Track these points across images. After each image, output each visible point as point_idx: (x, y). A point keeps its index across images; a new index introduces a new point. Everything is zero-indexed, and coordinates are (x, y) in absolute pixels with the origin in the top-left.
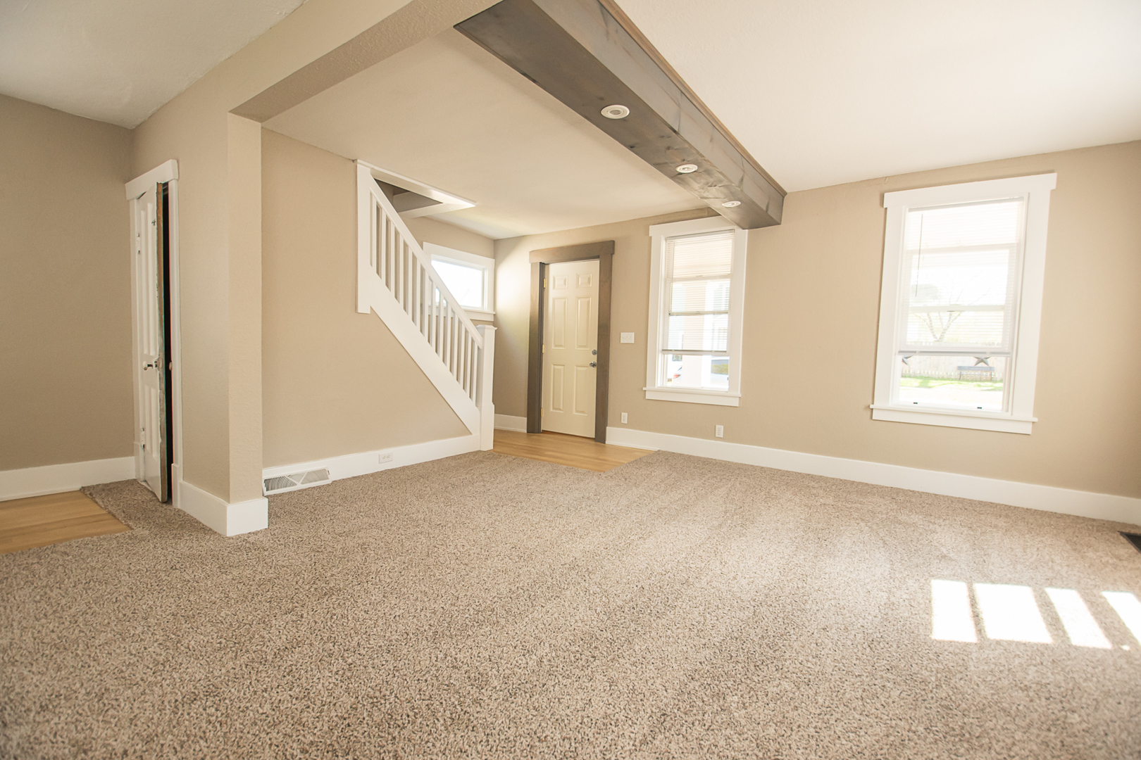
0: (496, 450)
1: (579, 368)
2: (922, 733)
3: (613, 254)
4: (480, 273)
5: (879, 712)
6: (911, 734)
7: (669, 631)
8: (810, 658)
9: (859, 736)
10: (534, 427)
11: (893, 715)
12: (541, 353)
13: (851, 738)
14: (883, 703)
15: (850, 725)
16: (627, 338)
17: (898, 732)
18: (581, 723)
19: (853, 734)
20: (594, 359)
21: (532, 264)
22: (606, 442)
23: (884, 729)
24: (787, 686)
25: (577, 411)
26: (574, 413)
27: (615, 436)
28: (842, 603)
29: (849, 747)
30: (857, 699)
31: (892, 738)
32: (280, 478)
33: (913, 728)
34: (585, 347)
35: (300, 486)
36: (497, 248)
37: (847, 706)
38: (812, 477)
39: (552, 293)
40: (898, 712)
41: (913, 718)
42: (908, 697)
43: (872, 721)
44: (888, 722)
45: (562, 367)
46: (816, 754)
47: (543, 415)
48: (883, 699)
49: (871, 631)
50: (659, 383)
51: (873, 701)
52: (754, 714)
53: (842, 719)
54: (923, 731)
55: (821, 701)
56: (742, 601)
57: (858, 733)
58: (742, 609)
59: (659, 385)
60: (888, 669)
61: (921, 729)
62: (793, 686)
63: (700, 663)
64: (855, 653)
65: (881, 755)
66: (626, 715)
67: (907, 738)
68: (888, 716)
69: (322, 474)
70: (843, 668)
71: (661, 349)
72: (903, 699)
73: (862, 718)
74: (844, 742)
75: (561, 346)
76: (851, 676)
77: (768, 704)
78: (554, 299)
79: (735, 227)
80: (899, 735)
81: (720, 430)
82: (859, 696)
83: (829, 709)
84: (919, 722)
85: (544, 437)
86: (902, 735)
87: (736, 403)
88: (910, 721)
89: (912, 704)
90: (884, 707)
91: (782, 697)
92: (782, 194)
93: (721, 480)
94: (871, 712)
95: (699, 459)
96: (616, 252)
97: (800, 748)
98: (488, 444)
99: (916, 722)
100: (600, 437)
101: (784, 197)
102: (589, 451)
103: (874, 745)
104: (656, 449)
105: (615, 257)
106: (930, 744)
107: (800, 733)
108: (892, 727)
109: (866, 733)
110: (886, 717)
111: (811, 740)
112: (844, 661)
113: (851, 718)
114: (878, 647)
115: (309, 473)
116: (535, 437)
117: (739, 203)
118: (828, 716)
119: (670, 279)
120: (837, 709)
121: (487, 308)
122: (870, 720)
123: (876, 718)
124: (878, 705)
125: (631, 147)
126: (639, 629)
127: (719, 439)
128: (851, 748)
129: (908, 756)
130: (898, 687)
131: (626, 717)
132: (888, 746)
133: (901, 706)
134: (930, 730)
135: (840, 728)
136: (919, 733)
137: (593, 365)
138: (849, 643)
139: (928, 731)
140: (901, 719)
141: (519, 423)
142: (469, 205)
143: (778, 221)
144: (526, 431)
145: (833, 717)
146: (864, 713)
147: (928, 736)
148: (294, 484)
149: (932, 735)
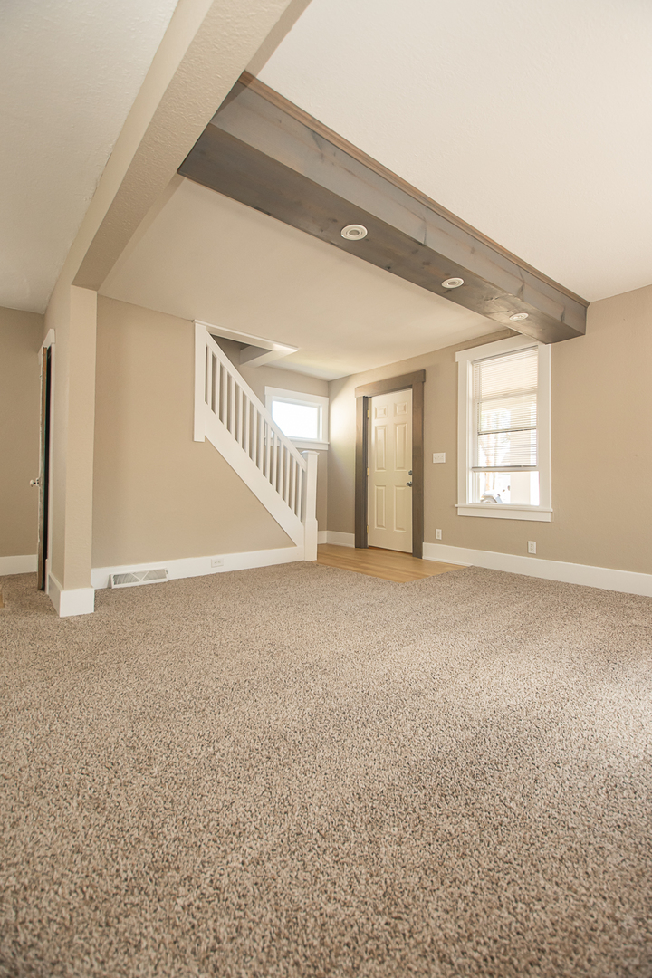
0: (320, 561)
1: (398, 488)
2: (628, 925)
3: (423, 382)
4: (315, 410)
5: (576, 882)
6: (610, 923)
7: (367, 742)
8: (518, 797)
9: (531, 910)
10: (361, 542)
11: (595, 890)
12: (366, 476)
13: (518, 910)
14: (589, 870)
15: (526, 892)
16: (439, 457)
17: (592, 916)
18: (204, 827)
19: (524, 906)
20: (410, 479)
21: (357, 398)
22: (423, 558)
23: (573, 907)
24: (468, 826)
25: (397, 528)
26: (395, 530)
27: (432, 552)
28: (597, 735)
29: (507, 922)
30: (554, 858)
31: (577, 923)
32: (126, 575)
33: (618, 915)
34: (403, 468)
35: (141, 582)
36: (330, 388)
37: (535, 866)
38: (634, 597)
39: (375, 422)
40: (605, 887)
41: (625, 899)
42: (630, 868)
43: (560, 893)
44: (584, 898)
45: (383, 488)
46: (456, 922)
47: (368, 532)
48: (591, 864)
49: (618, 774)
50: (470, 500)
51: (576, 866)
52: (406, 853)
53: (519, 882)
54: (632, 921)
55: (502, 852)
56: (471, 720)
57: (531, 905)
58: (465, 728)
59: (470, 502)
60: (619, 826)
61: (629, 918)
62: (475, 826)
63: (379, 782)
64: (583, 798)
65: (549, 944)
66: (258, 826)
67: (601, 928)
68: (587, 890)
69: (162, 573)
70: (556, 815)
71: (471, 466)
72: (623, 869)
73: (548, 886)
74: (506, 914)
75: (383, 469)
76: (561, 827)
77: (430, 845)
78: (376, 428)
79: (538, 343)
80: (592, 920)
81: (533, 546)
82: (558, 856)
83: (507, 865)
84: (631, 907)
85: (370, 552)
86: (596, 922)
87: (548, 518)
88: (618, 903)
89: (632, 880)
90: (589, 876)
91: (453, 839)
92: (584, 305)
93: (524, 595)
94: (565, 880)
95: (511, 575)
96: (427, 381)
97: (440, 909)
98: (312, 556)
99: (627, 906)
100: (417, 552)
101: (586, 308)
102: (408, 566)
103: (546, 927)
104: (469, 564)
105: (426, 385)
106: (634, 943)
107: (450, 890)
108: (585, 906)
109: (543, 908)
110: (584, 891)
111: (460, 901)
112: (561, 807)
113: (532, 883)
114: (619, 796)
115: (151, 572)
116: (361, 551)
117: (527, 315)
118: (501, 875)
119: (478, 400)
120: (518, 867)
121: (322, 439)
122: (558, 890)
123: (569, 889)
124: (581, 872)
125: (388, 268)
126: (335, 736)
127: (533, 555)
128: (510, 924)
129: (590, 954)
130: (622, 852)
131: (257, 829)
132: (566, 934)
133: (614, 880)
134: (644, 922)
135: (509, 894)
136: (624, 924)
137: (410, 485)
138: (581, 785)
139: (641, 923)
140: (604, 898)
141: (349, 539)
142: (293, 350)
143: (581, 331)
144: (354, 546)
145: (508, 877)
146: (554, 879)
147: (636, 931)
148: (137, 580)
149: (643, 931)
